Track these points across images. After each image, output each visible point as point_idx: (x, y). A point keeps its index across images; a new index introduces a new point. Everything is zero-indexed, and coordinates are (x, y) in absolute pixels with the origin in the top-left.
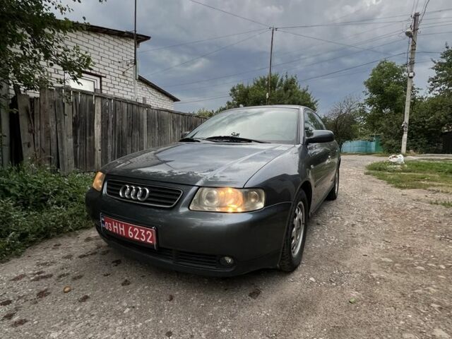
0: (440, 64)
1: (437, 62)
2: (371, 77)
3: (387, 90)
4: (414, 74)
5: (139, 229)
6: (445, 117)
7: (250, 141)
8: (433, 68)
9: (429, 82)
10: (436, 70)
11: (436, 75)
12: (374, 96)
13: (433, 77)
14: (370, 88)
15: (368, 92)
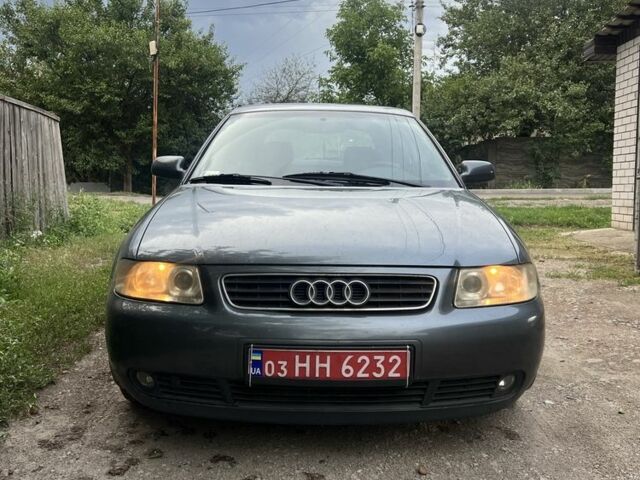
0: (452, 10)
1: (447, 6)
2: (339, 20)
3: (373, 55)
4: (425, 29)
5: (370, 356)
6: (474, 118)
7: (384, 182)
8: (443, 19)
9: (438, 46)
10: (448, 22)
11: (448, 32)
12: (347, 65)
13: (445, 36)
14: (339, 47)
15: (334, 54)
